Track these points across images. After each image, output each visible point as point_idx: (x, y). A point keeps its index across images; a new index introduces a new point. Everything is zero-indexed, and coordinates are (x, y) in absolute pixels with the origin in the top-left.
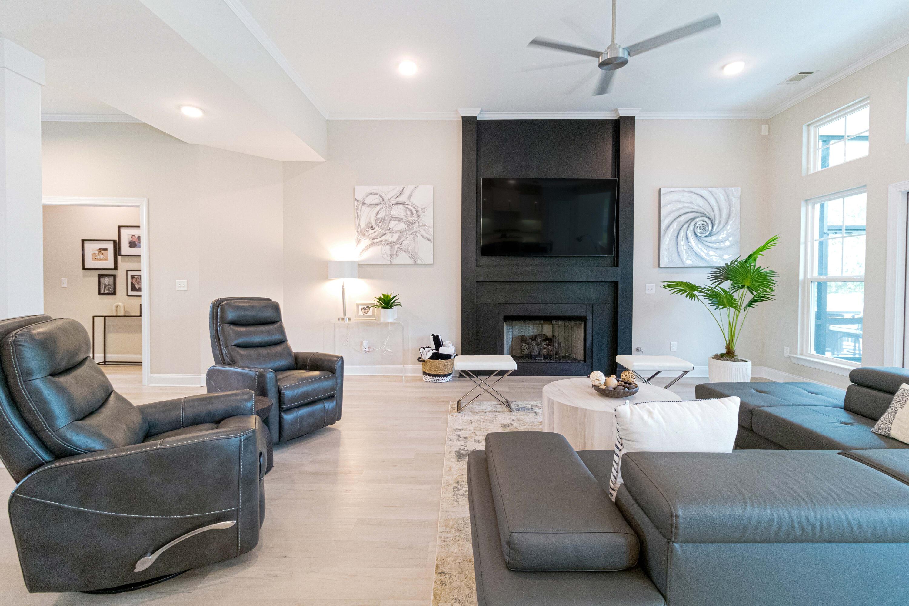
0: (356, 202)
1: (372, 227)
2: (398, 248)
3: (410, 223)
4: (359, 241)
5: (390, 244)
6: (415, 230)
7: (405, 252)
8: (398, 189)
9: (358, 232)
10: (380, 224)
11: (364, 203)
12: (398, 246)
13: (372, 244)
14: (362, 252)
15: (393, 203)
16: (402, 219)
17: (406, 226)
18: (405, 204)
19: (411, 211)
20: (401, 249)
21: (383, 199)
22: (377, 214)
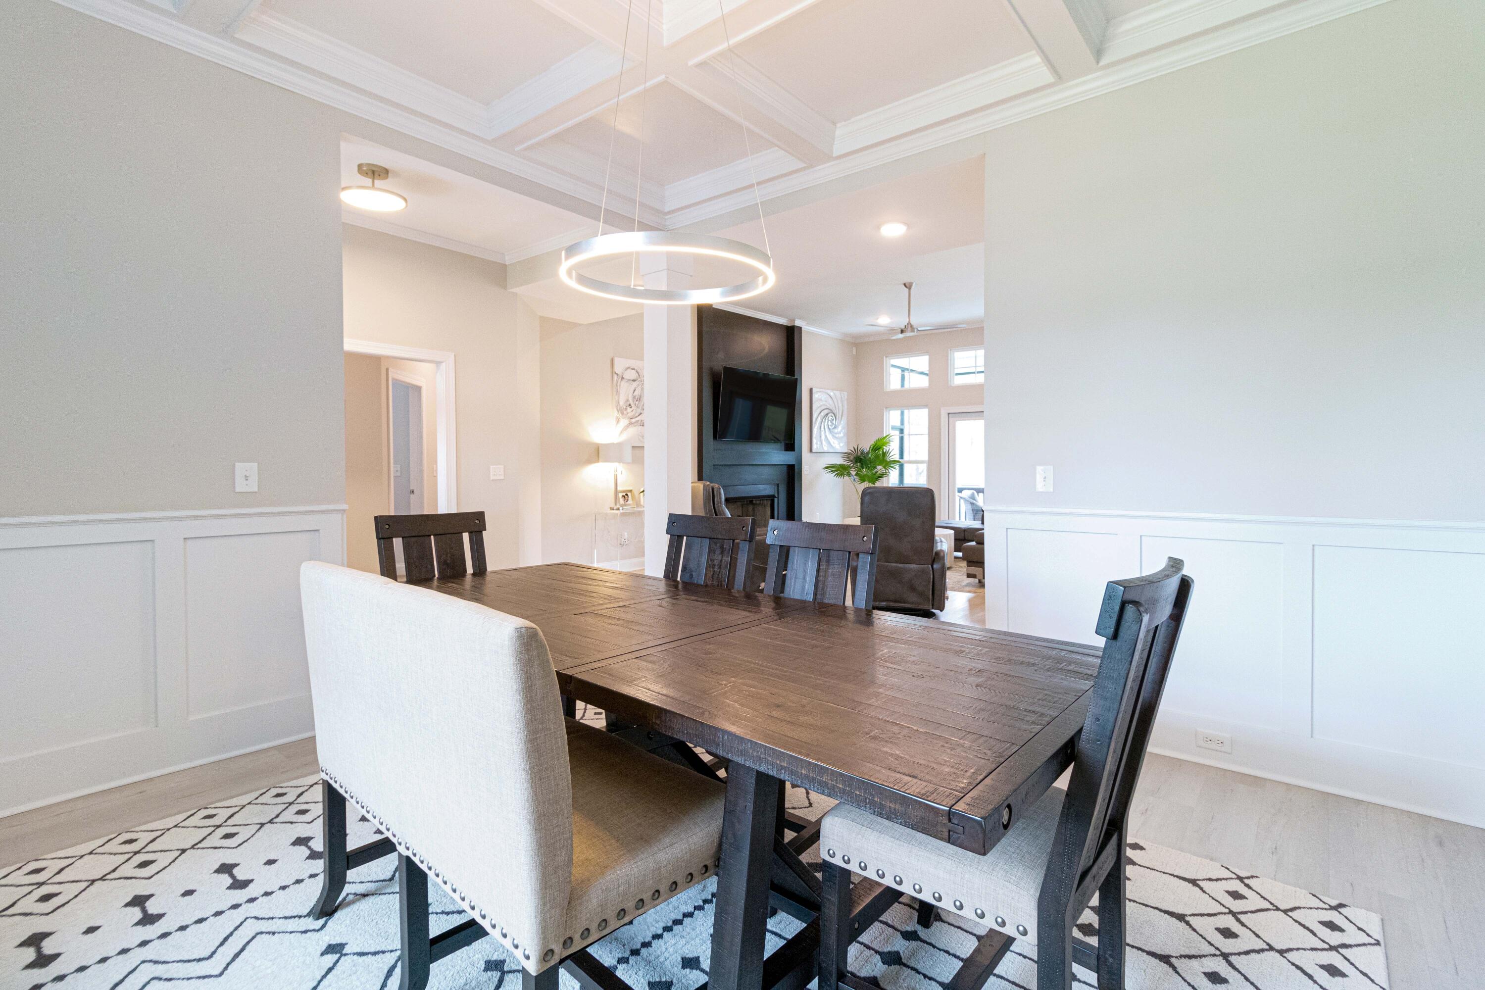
0: (616, 376)
1: (630, 405)
4: (618, 421)
9: (617, 410)
10: (637, 403)
11: (623, 378)
13: (630, 424)
14: (621, 432)
21: (639, 375)
22: (634, 391)
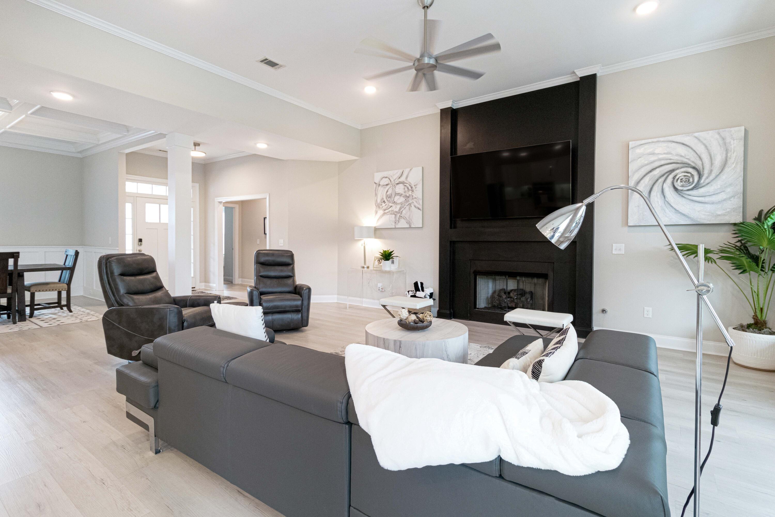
0: (375, 185)
1: (384, 201)
2: (400, 216)
3: (407, 197)
4: (376, 212)
5: (395, 213)
6: (410, 202)
7: (404, 219)
8: (400, 171)
9: (376, 206)
10: (389, 199)
11: (379, 185)
12: (400, 214)
13: (384, 214)
14: (378, 220)
15: (396, 183)
16: (402, 194)
17: (404, 199)
18: (404, 183)
19: (408, 188)
20: (401, 216)
21: (390, 181)
22: (387, 192)
